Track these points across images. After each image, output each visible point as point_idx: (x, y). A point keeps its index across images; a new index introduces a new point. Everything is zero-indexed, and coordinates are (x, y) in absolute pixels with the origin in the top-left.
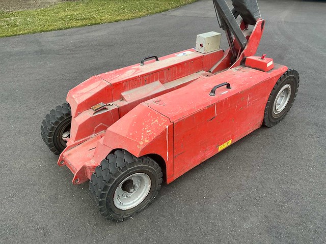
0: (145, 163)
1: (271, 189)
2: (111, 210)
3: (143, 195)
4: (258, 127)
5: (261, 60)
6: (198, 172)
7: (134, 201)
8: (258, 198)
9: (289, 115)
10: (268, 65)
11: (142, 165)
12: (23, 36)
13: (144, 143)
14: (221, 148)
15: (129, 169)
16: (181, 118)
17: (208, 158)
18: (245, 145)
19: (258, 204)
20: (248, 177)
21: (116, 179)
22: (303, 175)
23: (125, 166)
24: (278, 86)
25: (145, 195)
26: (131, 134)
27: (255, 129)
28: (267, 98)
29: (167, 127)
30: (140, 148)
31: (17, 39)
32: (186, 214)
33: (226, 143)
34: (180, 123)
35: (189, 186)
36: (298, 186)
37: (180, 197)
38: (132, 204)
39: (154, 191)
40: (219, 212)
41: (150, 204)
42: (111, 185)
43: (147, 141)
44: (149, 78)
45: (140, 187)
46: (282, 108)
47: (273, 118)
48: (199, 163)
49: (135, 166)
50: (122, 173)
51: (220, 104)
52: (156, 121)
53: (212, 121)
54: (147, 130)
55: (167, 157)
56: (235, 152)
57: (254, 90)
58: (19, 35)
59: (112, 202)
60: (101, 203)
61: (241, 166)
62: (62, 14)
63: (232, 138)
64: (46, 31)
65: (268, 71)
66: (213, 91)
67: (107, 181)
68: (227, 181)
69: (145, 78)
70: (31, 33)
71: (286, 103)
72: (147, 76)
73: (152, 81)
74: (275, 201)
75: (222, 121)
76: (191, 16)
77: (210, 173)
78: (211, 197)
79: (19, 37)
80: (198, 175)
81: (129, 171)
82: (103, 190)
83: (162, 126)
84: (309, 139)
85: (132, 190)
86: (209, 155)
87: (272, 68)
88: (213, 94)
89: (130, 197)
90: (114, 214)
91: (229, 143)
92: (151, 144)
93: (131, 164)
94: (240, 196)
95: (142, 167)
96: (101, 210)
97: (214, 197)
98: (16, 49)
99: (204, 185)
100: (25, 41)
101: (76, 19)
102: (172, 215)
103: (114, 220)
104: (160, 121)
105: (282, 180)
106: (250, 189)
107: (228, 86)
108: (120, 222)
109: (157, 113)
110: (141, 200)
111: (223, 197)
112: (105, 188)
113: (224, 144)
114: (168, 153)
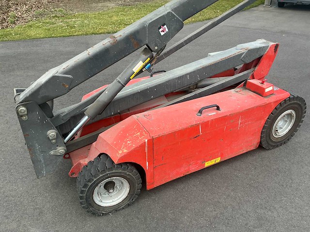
0: (124, 169)
1: (247, 212)
2: (90, 204)
3: (122, 196)
4: (253, 148)
5: (260, 85)
6: (182, 183)
7: (114, 200)
8: (230, 218)
9: (294, 140)
10: (267, 90)
11: (120, 171)
12: (76, 37)
13: (123, 152)
14: (207, 164)
15: (108, 173)
16: (161, 134)
17: (192, 172)
18: (238, 164)
19: (228, 224)
20: (229, 195)
21: (95, 180)
22: (286, 203)
23: (104, 170)
24: (278, 112)
25: (124, 197)
26: (115, 142)
27: (249, 150)
28: (263, 122)
29: (146, 140)
30: (119, 156)
31: (71, 39)
32: (159, 220)
33: (214, 160)
34: (159, 139)
35: (169, 195)
36: (275, 214)
37: (158, 203)
38: (111, 202)
39: (133, 195)
40: (188, 224)
41: (129, 205)
42: (90, 184)
43: (125, 151)
45: (121, 189)
46: (285, 133)
47: (272, 141)
48: (182, 175)
49: (114, 171)
50: (101, 175)
51: (205, 125)
52: (139, 134)
53: (196, 139)
54: (129, 141)
55: (147, 166)
56: (225, 170)
57: (247, 114)
58: (74, 36)
59: (91, 198)
60: (81, 198)
61: (226, 184)
62: (115, 18)
63: (222, 156)
64: (97, 34)
65: (266, 96)
66: (200, 112)
67: (87, 180)
68: (207, 196)
70: (84, 35)
71: (290, 128)
74: (246, 224)
75: (208, 140)
76: (232, 26)
77: (193, 186)
78: (186, 209)
79: (73, 38)
80: (181, 186)
82: (83, 187)
83: (141, 140)
84: (306, 167)
85: (111, 191)
86: (194, 169)
87: (271, 93)
88: (199, 114)
89: (111, 196)
90: (94, 209)
91: (218, 160)
92: (130, 154)
93: (110, 169)
94: (214, 213)
95: (120, 173)
96: (81, 203)
97: (189, 209)
98: (68, 49)
99: (184, 196)
100: (77, 42)
101: (125, 24)
102: (145, 219)
103: (94, 214)
104: (141, 135)
105: (261, 205)
106: (226, 208)
107: (218, 108)
108: (99, 216)
109: (142, 126)
110: (120, 200)
111: (197, 211)
112: (85, 186)
113: (212, 161)
114: (147, 163)
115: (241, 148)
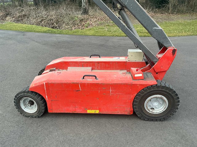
4: (126, 113)
10: (137, 76)
11: (31, 95)
13: (32, 85)
14: (89, 111)
16: (53, 82)
17: (78, 113)
29: (44, 83)
33: (95, 111)
34: (52, 84)
42: (18, 96)
44: (85, 64)
48: (71, 112)
49: (28, 94)
51: (83, 85)
53: (77, 92)
55: (47, 98)
59: (19, 105)
63: (100, 110)
65: (135, 79)
66: (83, 77)
69: (82, 63)
71: (163, 109)
72: (84, 63)
73: (87, 66)
75: (87, 95)
81: (25, 95)
86: (79, 111)
87: (141, 79)
90: (20, 111)
91: (97, 112)
92: (35, 88)
95: (32, 96)
107: (96, 78)
113: (92, 110)
114: (47, 96)
115: (116, 110)
